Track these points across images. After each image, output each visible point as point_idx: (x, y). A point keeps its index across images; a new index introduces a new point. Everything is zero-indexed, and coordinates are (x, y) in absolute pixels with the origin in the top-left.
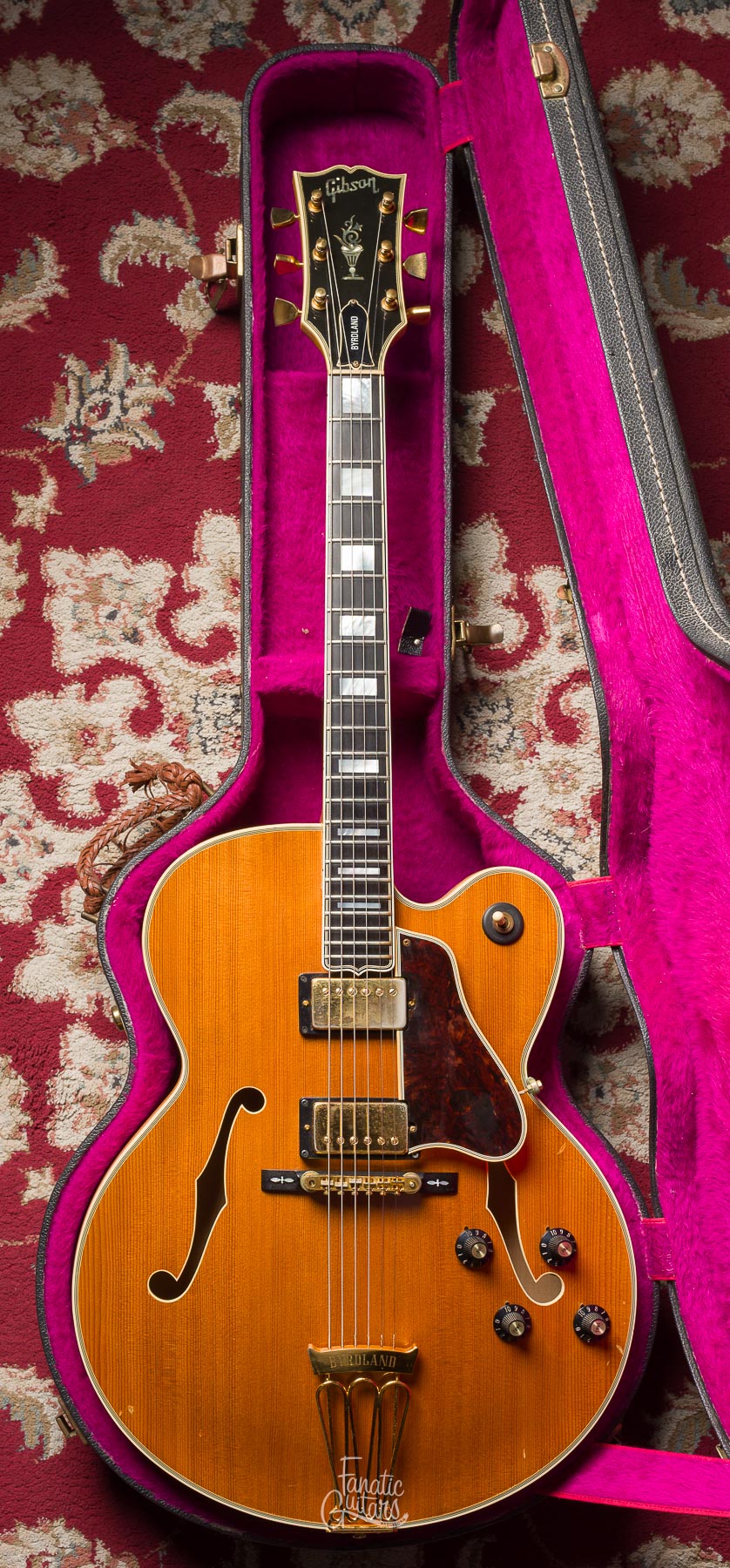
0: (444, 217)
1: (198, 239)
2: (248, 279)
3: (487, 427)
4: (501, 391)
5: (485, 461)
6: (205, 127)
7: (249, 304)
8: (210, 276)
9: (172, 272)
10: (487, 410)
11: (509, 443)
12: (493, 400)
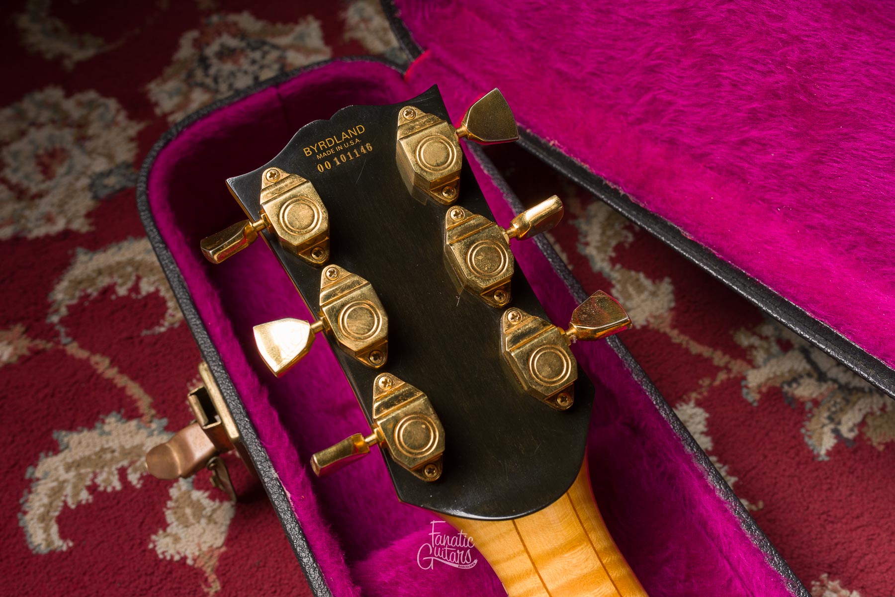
0: (505, 204)
1: (165, 422)
2: (251, 439)
3: (721, 450)
4: (700, 393)
5: (753, 501)
6: (122, 285)
7: (270, 476)
8: (190, 465)
9: (144, 485)
10: (702, 427)
11: (765, 457)
12: (699, 411)
